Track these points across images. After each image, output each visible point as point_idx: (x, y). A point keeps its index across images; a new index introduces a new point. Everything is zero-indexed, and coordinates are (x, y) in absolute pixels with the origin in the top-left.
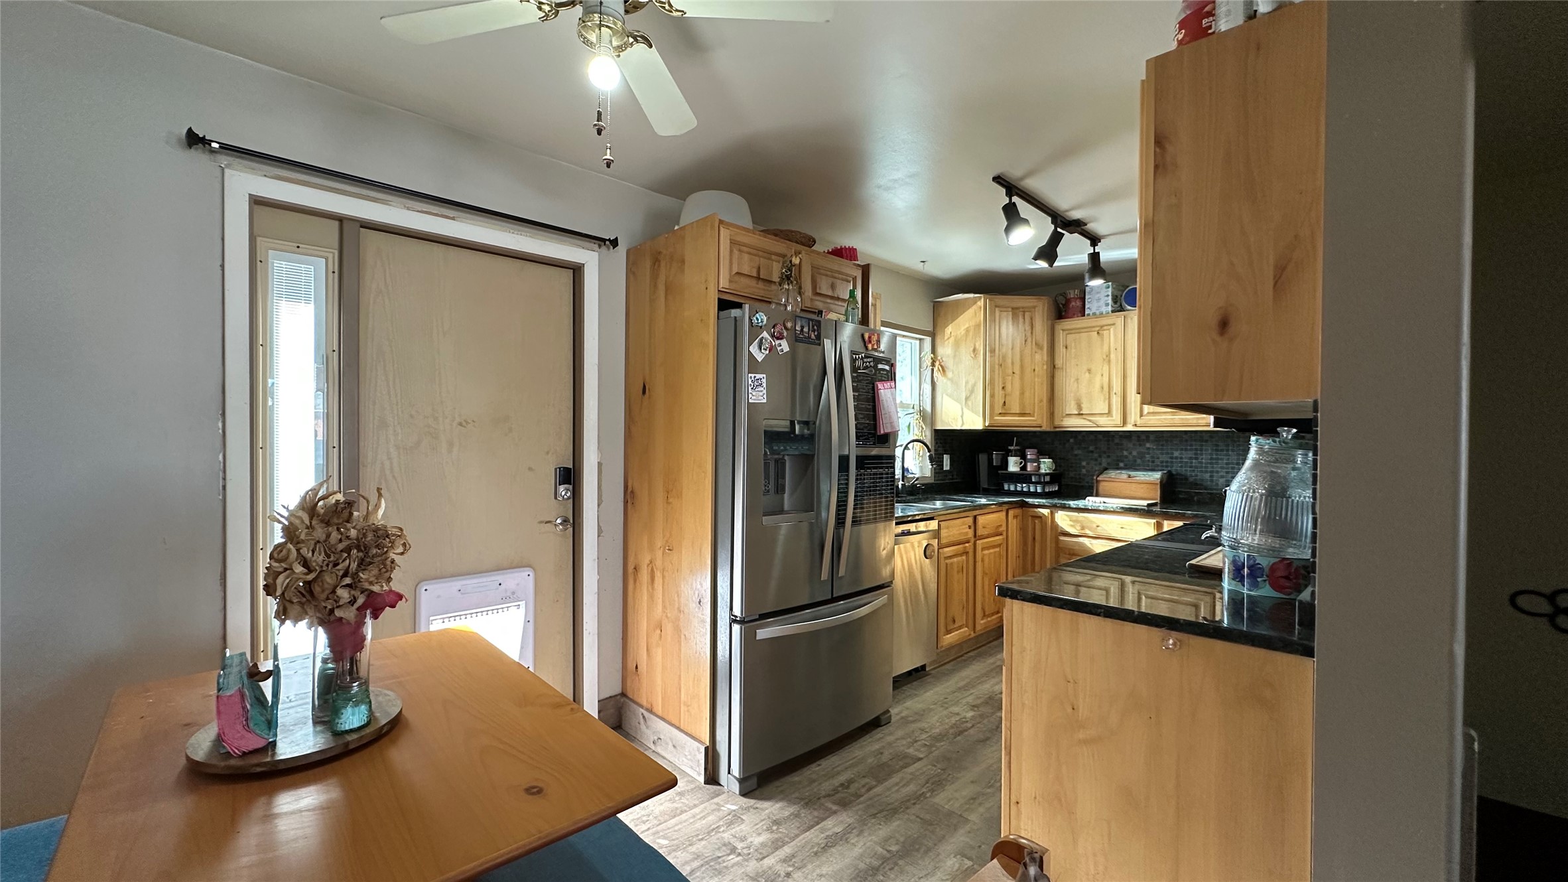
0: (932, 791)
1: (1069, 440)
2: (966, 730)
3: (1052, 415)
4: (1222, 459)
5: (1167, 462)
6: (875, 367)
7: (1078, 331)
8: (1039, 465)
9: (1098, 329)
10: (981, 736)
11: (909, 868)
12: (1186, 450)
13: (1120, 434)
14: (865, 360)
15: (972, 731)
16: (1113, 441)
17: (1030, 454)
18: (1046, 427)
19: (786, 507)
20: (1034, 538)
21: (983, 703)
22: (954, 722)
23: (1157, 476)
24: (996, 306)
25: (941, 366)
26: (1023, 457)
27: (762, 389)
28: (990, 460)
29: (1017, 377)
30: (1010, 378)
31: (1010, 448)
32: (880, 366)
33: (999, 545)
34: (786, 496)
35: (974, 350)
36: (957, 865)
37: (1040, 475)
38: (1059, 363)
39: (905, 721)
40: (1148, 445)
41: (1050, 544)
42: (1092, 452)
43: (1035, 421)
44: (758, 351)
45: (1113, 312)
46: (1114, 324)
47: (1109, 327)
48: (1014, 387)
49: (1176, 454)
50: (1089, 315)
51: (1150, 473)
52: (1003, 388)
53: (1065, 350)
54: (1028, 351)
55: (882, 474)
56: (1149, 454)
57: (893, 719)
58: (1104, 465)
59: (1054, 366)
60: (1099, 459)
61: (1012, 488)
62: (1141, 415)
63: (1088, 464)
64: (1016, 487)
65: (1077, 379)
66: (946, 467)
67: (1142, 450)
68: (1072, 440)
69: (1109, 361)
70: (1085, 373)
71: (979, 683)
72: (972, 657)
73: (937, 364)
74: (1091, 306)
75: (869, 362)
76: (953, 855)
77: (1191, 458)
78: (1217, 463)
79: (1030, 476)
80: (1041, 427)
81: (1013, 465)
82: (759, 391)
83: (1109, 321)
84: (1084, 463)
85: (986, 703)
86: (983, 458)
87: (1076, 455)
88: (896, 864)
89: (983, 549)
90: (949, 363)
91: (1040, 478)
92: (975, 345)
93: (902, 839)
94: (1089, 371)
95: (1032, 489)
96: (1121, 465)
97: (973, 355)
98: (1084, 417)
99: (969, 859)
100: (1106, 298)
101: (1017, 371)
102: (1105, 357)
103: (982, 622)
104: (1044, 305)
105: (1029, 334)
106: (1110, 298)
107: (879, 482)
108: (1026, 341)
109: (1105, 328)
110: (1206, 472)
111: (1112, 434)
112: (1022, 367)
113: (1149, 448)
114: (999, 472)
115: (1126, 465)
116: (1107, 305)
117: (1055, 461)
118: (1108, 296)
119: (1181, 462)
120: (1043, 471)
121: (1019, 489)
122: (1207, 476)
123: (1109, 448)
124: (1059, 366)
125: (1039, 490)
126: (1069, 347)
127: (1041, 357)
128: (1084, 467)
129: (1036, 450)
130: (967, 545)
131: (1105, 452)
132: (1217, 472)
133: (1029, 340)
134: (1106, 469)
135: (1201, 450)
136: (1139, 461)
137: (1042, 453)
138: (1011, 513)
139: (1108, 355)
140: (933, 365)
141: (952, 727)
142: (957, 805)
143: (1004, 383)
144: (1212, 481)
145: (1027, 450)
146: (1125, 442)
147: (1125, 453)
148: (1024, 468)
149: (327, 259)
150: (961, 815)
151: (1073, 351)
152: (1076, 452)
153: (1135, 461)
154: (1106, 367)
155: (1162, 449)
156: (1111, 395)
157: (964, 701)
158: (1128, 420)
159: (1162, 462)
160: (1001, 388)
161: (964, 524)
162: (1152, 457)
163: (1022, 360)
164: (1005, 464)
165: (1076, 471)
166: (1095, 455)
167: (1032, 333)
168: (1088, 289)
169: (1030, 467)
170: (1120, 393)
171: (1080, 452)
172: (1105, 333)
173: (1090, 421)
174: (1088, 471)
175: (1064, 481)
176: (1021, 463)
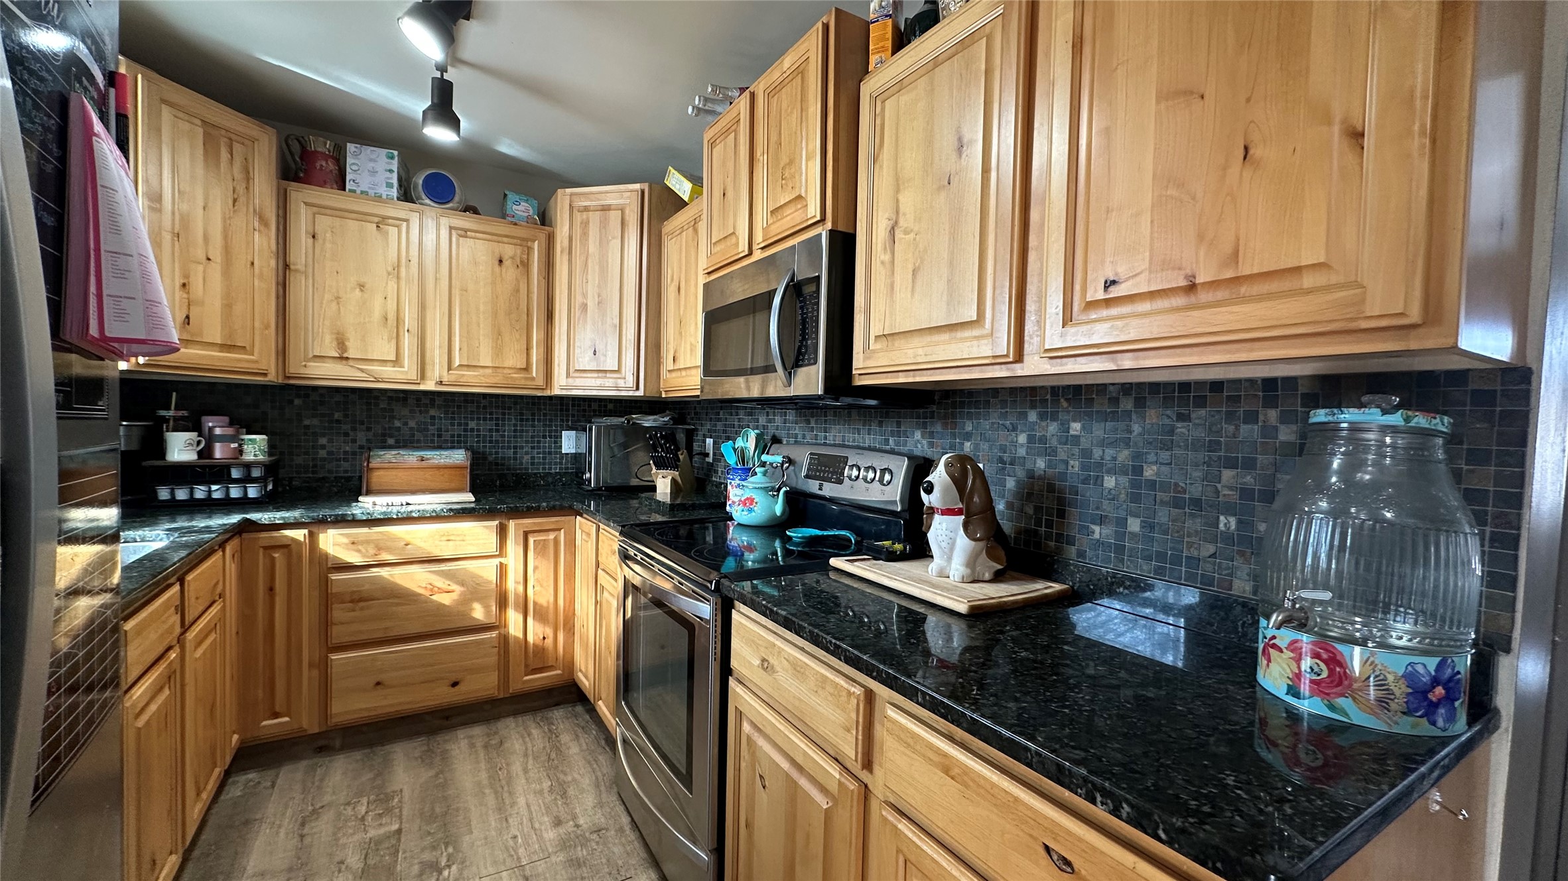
1: (291, 402)
3: (282, 353)
7: (334, 212)
8: (240, 445)
9: (376, 219)
12: (485, 419)
13: (389, 394)
16: (377, 405)
17: (215, 426)
18: (273, 377)
23: (459, 456)
24: (164, 101)
26: (200, 431)
29: (216, 270)
30: (201, 268)
31: (163, 413)
37: (248, 466)
40: (432, 412)
42: (338, 421)
43: (253, 360)
45: (399, 199)
46: (405, 220)
47: (398, 222)
48: (210, 288)
50: (354, 191)
51: (448, 453)
52: (184, 285)
53: (310, 240)
54: (238, 221)
56: (433, 424)
59: (286, 266)
60: (351, 433)
62: (449, 369)
63: (331, 441)
65: (338, 298)
68: (297, 402)
69: (398, 278)
70: (353, 289)
74: (358, 178)
77: (491, 430)
79: (224, 467)
80: (265, 375)
81: (180, 448)
83: (402, 215)
87: (307, 427)
89: (193, 650)
91: (248, 471)
94: (362, 287)
95: (235, 492)
96: (391, 441)
98: (351, 363)
100: (387, 180)
101: (217, 254)
102: (390, 269)
104: (267, 141)
105: (241, 189)
106: (395, 176)
108: (235, 201)
109: (390, 221)
110: (509, 448)
112: (227, 250)
113: (433, 418)
114: (145, 464)
115: (397, 442)
116: (390, 185)
117: (269, 441)
118: (389, 176)
120: (248, 457)
121: (200, 495)
122: (510, 453)
124: (299, 267)
126: (318, 236)
127: (264, 243)
128: (323, 447)
129: (226, 419)
130: (171, 655)
131: (362, 423)
132: (522, 447)
134: (370, 449)
135: (503, 419)
136: (418, 436)
137: (240, 425)
138: (228, 549)
139: (397, 268)
143: (186, 276)
144: (515, 459)
145: (204, 418)
147: (397, 424)
148: (205, 453)
151: (328, 245)
152: (307, 422)
153: (413, 435)
154: (392, 285)
155: (454, 419)
156: (401, 334)
158: (429, 373)
159: (456, 436)
160: (178, 284)
162: (440, 430)
163: (225, 237)
164: (160, 449)
165: (306, 453)
166: (346, 427)
167: (247, 188)
168: (351, 147)
169: (219, 452)
170: (414, 330)
171: (315, 422)
172: (393, 231)
173: (362, 370)
174: (329, 453)
175: (282, 473)
176: (199, 443)
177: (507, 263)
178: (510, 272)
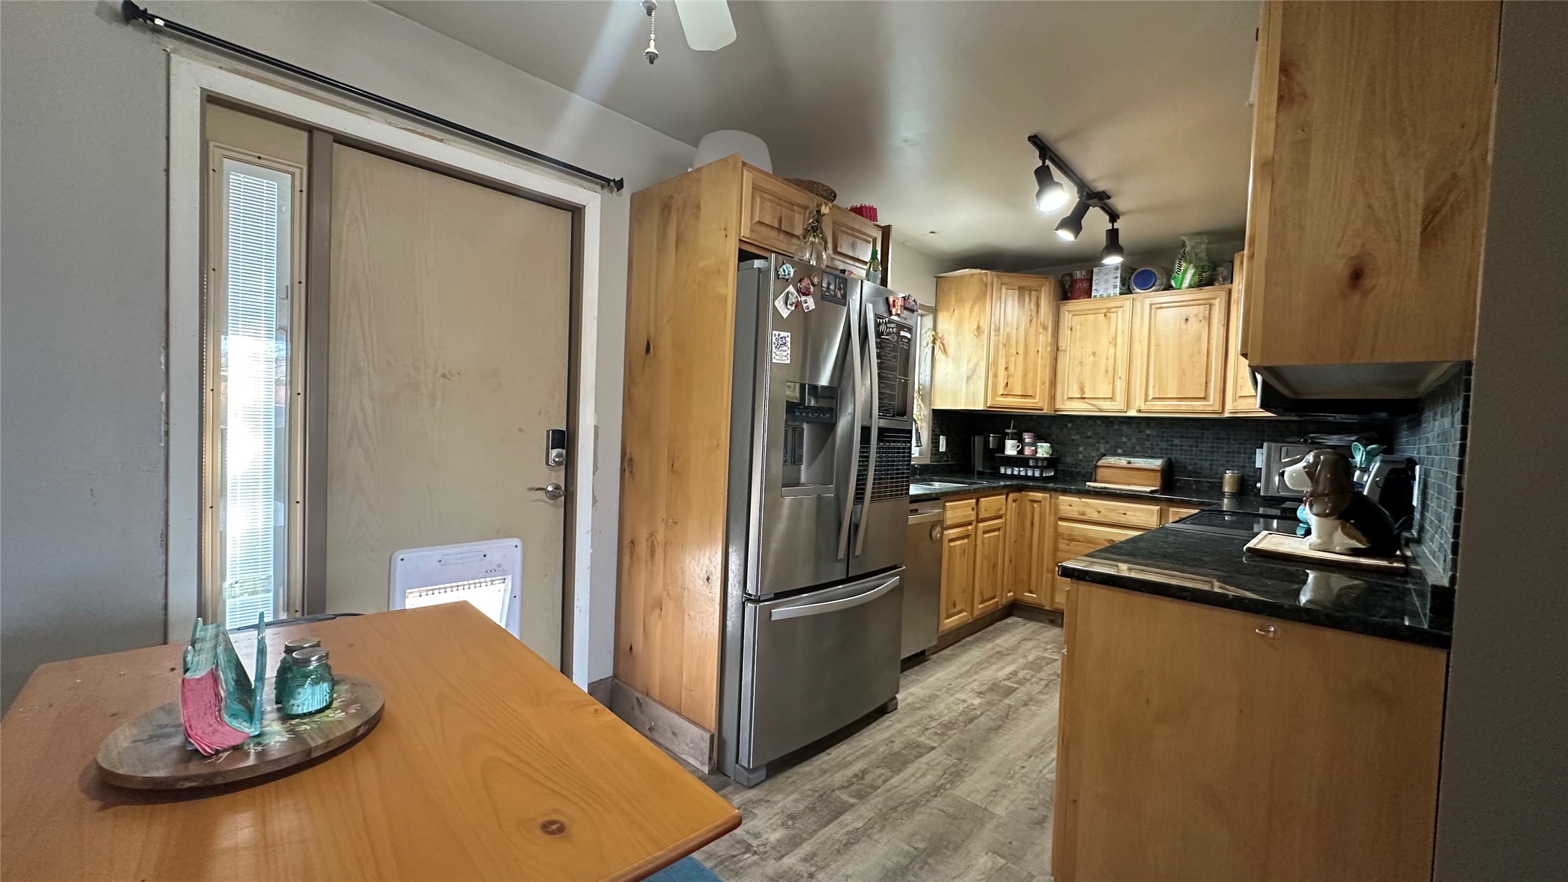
0: (952, 782)
1: (1066, 425)
2: (976, 718)
3: (1053, 398)
4: (1222, 448)
5: (1166, 449)
6: (898, 333)
7: (1084, 313)
8: (1036, 449)
9: (1105, 311)
10: (992, 724)
11: (939, 867)
12: (1187, 438)
13: (1120, 420)
14: (889, 325)
15: (982, 719)
16: (1113, 427)
17: (1027, 438)
18: (1046, 411)
19: (803, 479)
20: (1032, 523)
21: (988, 689)
22: (961, 709)
23: (1157, 463)
24: (1002, 284)
25: (943, 344)
26: (1021, 440)
27: (786, 348)
28: (987, 442)
29: (1021, 357)
30: (1014, 358)
31: (1007, 431)
32: (902, 333)
33: (998, 530)
34: (803, 467)
35: (978, 328)
36: (990, 864)
37: (1037, 459)
38: (1062, 344)
39: (913, 708)
40: (1148, 432)
41: (1049, 531)
42: (1090, 437)
43: (1038, 403)
44: (784, 306)
45: (1121, 294)
46: (1122, 307)
47: (1117, 309)
48: (1017, 369)
49: (1176, 441)
50: (1095, 296)
51: (1150, 460)
52: (1006, 368)
53: (1070, 331)
54: (1032, 331)
55: (899, 448)
56: (1148, 441)
57: (899, 707)
58: (1102, 451)
59: (1058, 348)
60: (1097, 445)
61: (1009, 472)
62: (1146, 400)
63: (1085, 449)
64: (1012, 471)
65: (1081, 362)
66: (942, 448)
67: (1141, 436)
68: (1069, 425)
69: (1115, 345)
70: (1090, 355)
71: (982, 669)
72: (969, 642)
73: (938, 343)
74: (1099, 289)
75: (893, 328)
76: (983, 854)
77: (1191, 446)
78: (1218, 452)
79: (1027, 459)
80: (1042, 410)
81: (1011, 448)
82: (782, 350)
83: (1119, 304)
84: (1081, 449)
85: (991, 689)
86: (978, 441)
87: (1073, 440)
88: (926, 863)
89: (985, 532)
90: (950, 341)
91: (1037, 463)
92: (979, 323)
93: (928, 835)
94: (1094, 354)
95: (1030, 473)
96: (1120, 451)
97: (976, 334)
98: (1087, 401)
99: (1002, 856)
100: (1115, 280)
101: (1021, 351)
102: (1111, 340)
103: (980, 606)
104: (1050, 284)
105: (1034, 314)
106: (1119, 280)
107: (897, 457)
108: (1031, 321)
109: (1113, 310)
110: (1206, 460)
111: (1111, 419)
112: (1026, 347)
113: (1148, 435)
114: (996, 455)
115: (1124, 451)
116: (1115, 287)
117: (1052, 447)
118: (1116, 278)
119: (1181, 450)
120: (1039, 455)
121: (1016, 473)
122: (1207, 464)
123: (1108, 434)
124: (1063, 348)
125: (1037, 474)
126: (1074, 329)
127: (1044, 339)
128: (1081, 453)
129: (1032, 434)
130: (970, 527)
131: (1103, 438)
133: (1035, 319)
134: (1104, 455)
135: (1203, 438)
136: (1138, 448)
137: (1039, 438)
138: (1011, 496)
139: (1115, 338)
140: (934, 342)
141: (960, 714)
142: (979, 797)
143: (1008, 363)
144: (1211, 469)
145: (1024, 434)
146: (1125, 428)
147: (1125, 439)
148: (1021, 452)
149: (293, 175)
150: (985, 809)
151: (1078, 332)
152: (1073, 437)
153: (1134, 448)
154: (1112, 349)
155: (1163, 437)
156: (1116, 379)
157: (969, 687)
158: (1132, 405)
159: (1161, 449)
160: (1004, 368)
161: (968, 505)
162: (1152, 444)
163: (1026, 340)
164: (1002, 447)
165: (1073, 456)
166: (1092, 441)
167: (1037, 313)
168: (1095, 270)
169: (1028, 451)
170: (1124, 377)
171: (1077, 437)
172: (1113, 316)
173: (1092, 405)
174: (1084, 457)
175: (1060, 467)
176: (1018, 446)
177: (1192, 320)
178: (1194, 326)
